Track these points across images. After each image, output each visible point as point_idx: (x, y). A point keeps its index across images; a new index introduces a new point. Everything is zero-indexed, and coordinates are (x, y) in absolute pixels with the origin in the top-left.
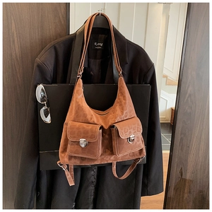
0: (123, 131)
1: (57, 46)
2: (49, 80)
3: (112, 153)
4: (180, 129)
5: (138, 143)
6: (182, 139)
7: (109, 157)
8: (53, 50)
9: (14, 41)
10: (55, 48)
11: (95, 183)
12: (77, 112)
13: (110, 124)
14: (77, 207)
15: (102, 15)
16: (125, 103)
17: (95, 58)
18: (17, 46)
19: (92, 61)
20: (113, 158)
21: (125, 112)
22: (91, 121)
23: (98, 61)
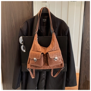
0: (51, 55)
1: (28, 21)
2: (25, 35)
3: (48, 65)
4: (84, 57)
5: (59, 61)
6: (85, 62)
7: (47, 66)
8: (26, 23)
9: (12, 20)
10: (27, 22)
11: (45, 79)
12: (34, 47)
13: (47, 52)
14: (38, 89)
15: (45, 8)
16: (54, 44)
17: (43, 26)
18: (13, 22)
19: (42, 27)
20: (48, 67)
21: (54, 47)
22: (39, 51)
23: (45, 27)
